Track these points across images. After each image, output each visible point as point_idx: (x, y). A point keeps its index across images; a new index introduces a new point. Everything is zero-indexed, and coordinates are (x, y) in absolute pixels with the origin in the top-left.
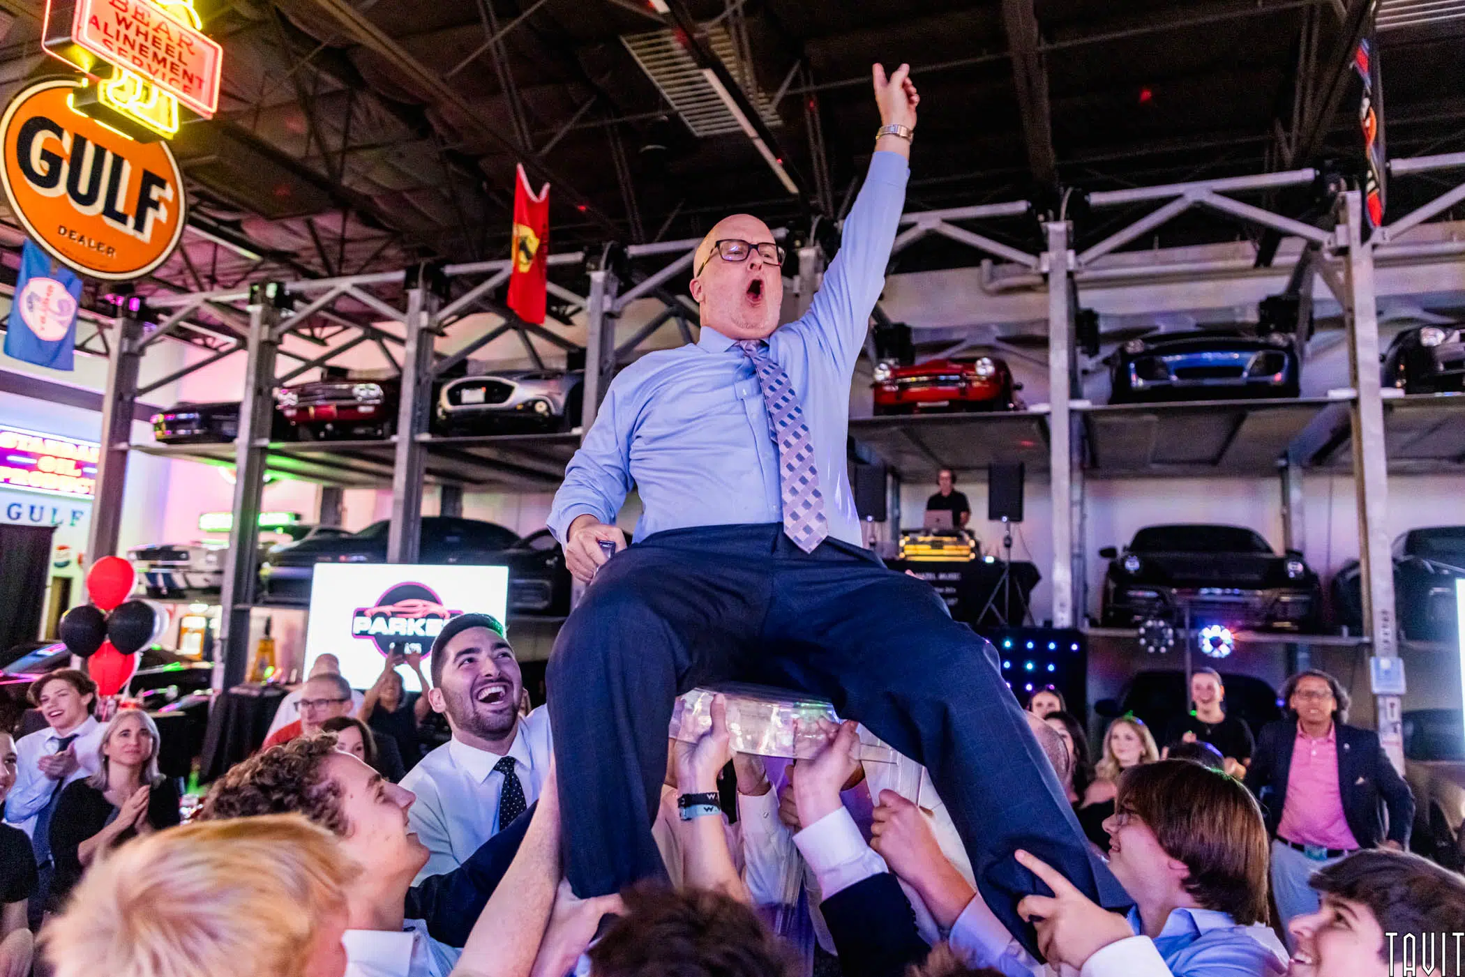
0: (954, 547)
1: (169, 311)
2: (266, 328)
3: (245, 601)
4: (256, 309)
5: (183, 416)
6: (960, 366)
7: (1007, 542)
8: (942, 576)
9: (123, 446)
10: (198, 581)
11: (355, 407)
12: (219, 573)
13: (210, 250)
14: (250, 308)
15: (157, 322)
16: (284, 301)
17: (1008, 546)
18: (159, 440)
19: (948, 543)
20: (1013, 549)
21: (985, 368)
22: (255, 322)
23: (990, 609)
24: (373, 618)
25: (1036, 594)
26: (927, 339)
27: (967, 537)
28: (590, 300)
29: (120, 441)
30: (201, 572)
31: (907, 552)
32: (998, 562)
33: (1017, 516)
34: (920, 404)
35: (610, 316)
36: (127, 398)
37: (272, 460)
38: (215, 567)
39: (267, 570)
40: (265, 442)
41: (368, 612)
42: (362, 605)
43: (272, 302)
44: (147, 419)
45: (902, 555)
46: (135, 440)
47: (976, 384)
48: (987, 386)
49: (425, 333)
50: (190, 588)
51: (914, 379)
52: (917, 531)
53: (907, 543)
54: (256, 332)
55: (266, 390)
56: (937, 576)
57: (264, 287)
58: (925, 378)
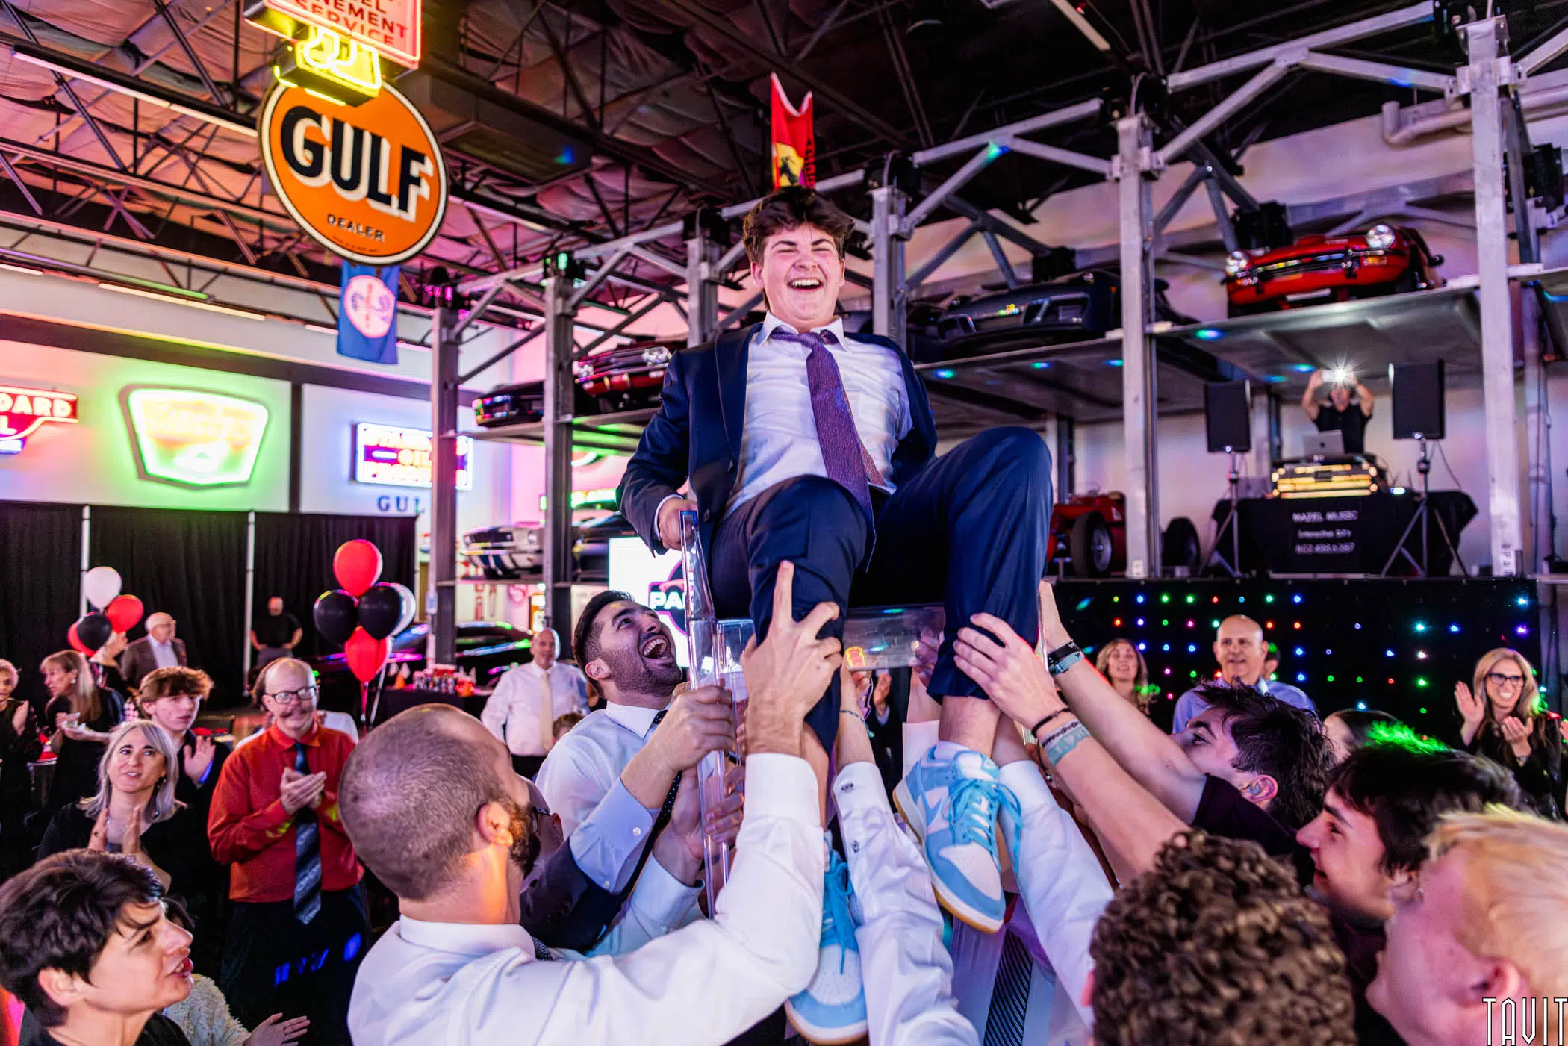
0: (1347, 478)
1: (477, 296)
2: (560, 301)
3: (565, 580)
4: (549, 283)
5: (498, 399)
6: (1345, 241)
7: (1423, 466)
8: (1331, 516)
9: (451, 433)
10: (523, 561)
11: (647, 372)
12: (540, 552)
13: (511, 228)
14: (544, 283)
15: (469, 308)
16: (576, 270)
17: (1424, 472)
18: (481, 425)
19: (1337, 474)
20: (1430, 475)
21: (1381, 239)
22: (549, 296)
23: (1400, 553)
24: (668, 592)
25: (1469, 533)
26: (1309, 217)
27: (1365, 465)
28: (874, 223)
29: (448, 429)
30: (525, 552)
31: (1282, 488)
32: (1410, 493)
33: (1436, 430)
34: (1290, 298)
35: (898, 238)
36: (451, 386)
37: (577, 436)
38: (536, 547)
39: (580, 547)
40: (569, 418)
41: (662, 587)
42: (657, 580)
43: (563, 273)
44: (470, 405)
45: (1276, 493)
46: (461, 428)
47: (1370, 261)
48: (1385, 262)
49: (707, 286)
50: (517, 568)
51: (1281, 265)
52: (1295, 462)
53: (1282, 477)
54: (552, 305)
55: (566, 364)
56: (1324, 515)
57: (555, 258)
58: (1294, 262)
